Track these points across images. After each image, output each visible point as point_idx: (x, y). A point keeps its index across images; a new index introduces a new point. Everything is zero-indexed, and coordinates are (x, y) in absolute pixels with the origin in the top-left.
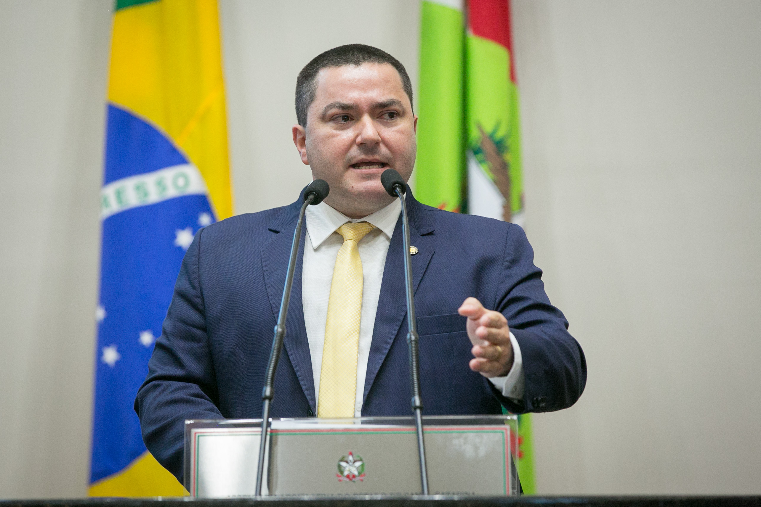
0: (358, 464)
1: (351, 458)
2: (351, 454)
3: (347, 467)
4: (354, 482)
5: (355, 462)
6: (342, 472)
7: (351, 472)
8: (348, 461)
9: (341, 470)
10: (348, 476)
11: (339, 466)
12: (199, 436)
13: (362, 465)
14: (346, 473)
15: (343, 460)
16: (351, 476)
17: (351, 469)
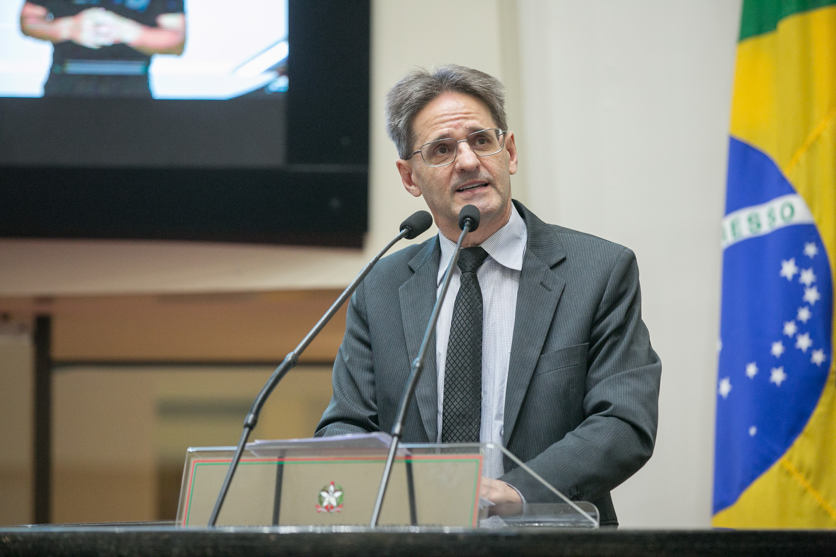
0: (338, 494)
1: (332, 488)
2: (333, 483)
3: (327, 497)
4: (331, 513)
5: (336, 491)
6: (321, 502)
7: (330, 503)
8: (329, 491)
9: (321, 499)
10: (326, 507)
11: (320, 496)
12: (196, 465)
13: (341, 496)
14: (325, 504)
15: (326, 490)
16: (329, 507)
17: (330, 500)
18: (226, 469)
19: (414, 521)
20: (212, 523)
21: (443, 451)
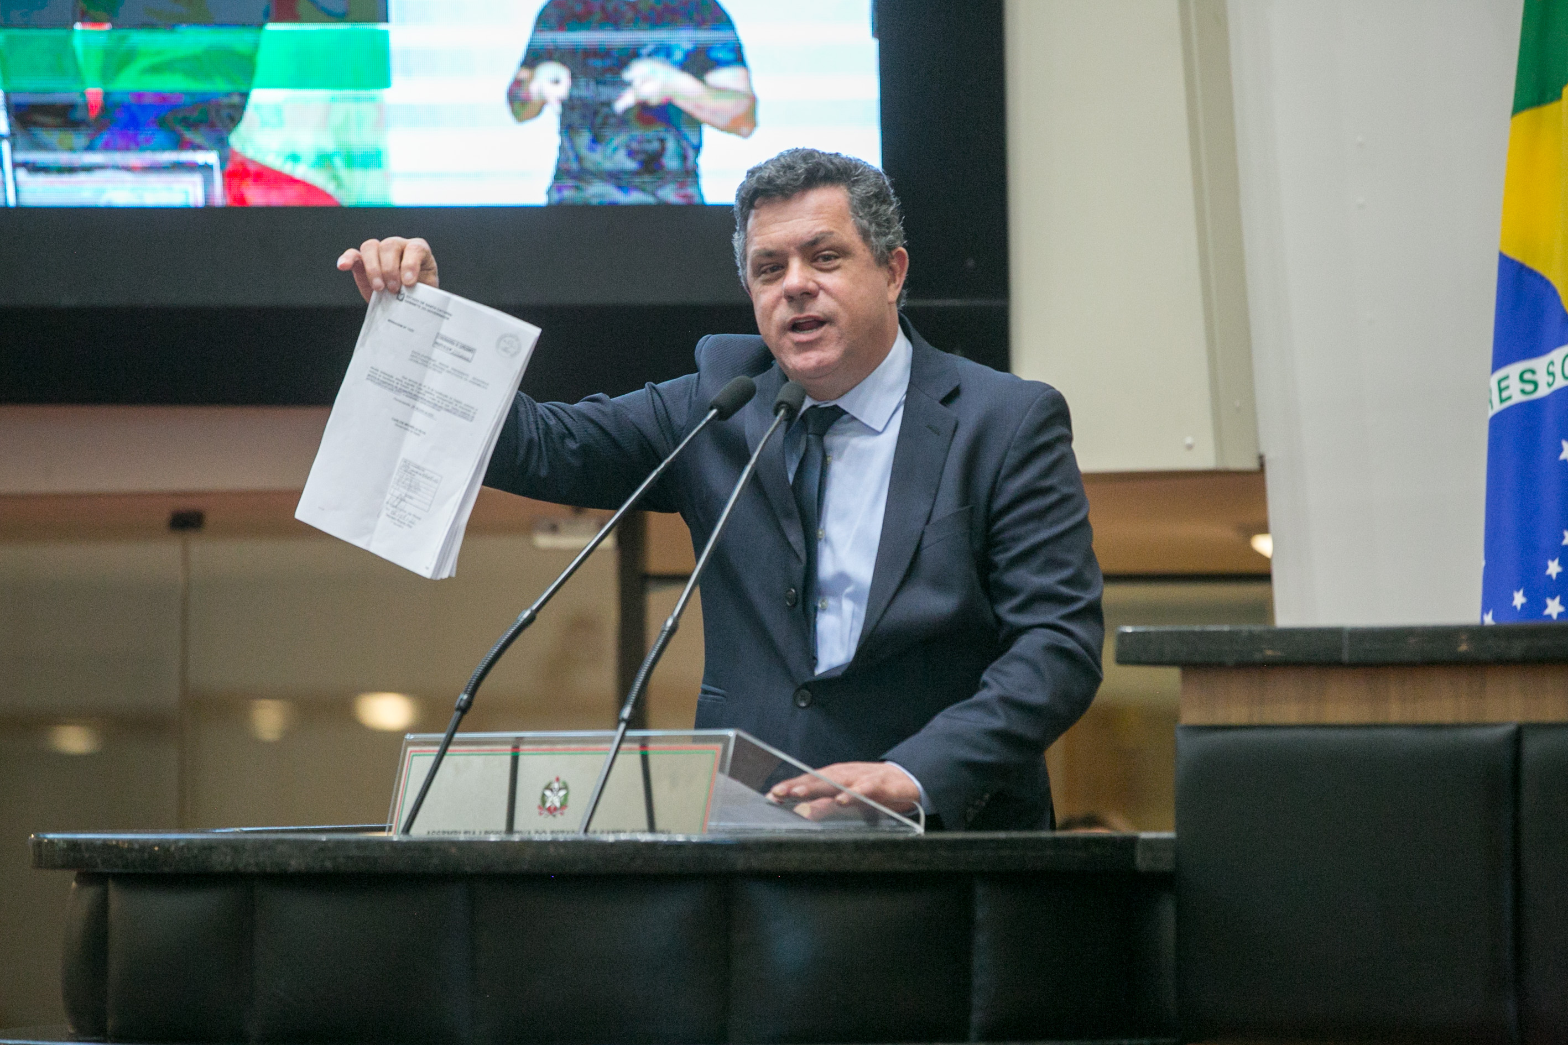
0: (562, 793)
2: (558, 780)
3: (550, 797)
5: (560, 789)
6: (544, 803)
7: (553, 804)
8: (553, 789)
9: (544, 798)
10: (549, 809)
11: (544, 795)
12: (413, 756)
13: (566, 796)
14: (548, 805)
15: (548, 787)
16: (552, 808)
17: (554, 799)
18: (430, 760)
19: (652, 828)
20: (406, 830)
21: (696, 739)
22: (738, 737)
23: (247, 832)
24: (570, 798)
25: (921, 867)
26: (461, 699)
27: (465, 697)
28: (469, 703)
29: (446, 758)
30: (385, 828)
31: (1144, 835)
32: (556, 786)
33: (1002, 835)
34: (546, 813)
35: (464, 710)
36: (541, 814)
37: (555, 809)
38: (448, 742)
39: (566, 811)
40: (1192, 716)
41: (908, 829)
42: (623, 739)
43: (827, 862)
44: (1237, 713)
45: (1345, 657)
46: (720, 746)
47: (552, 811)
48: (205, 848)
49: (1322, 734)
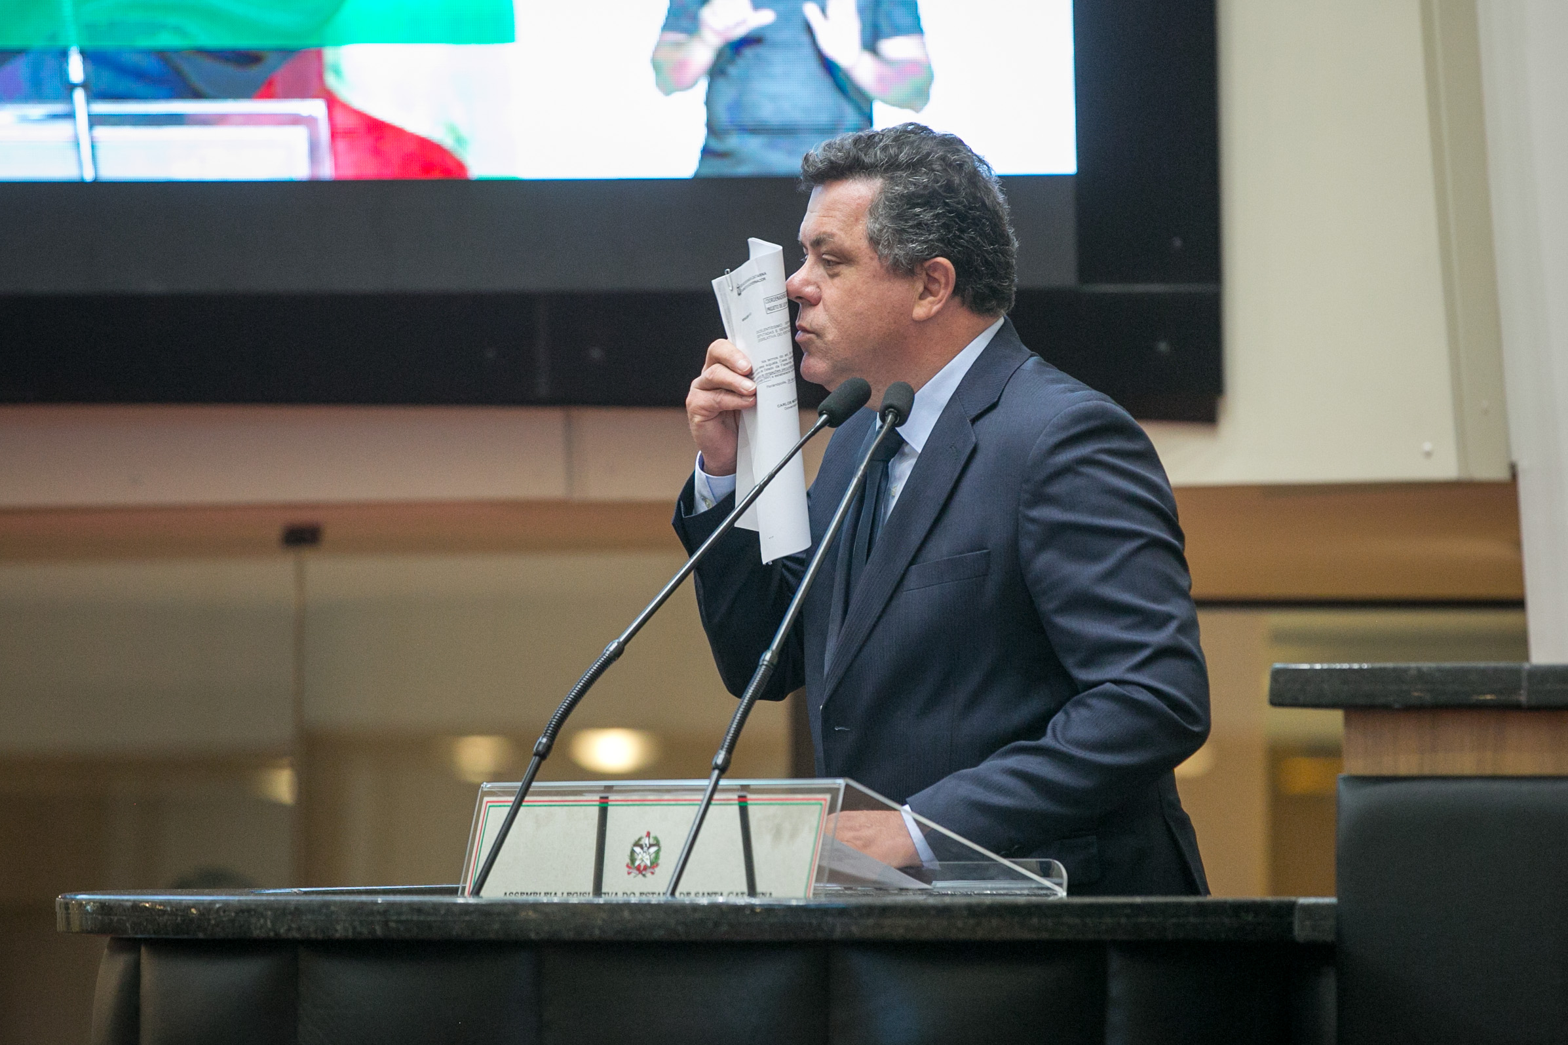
0: (654, 850)
3: (640, 854)
4: (644, 875)
5: (651, 845)
6: (633, 861)
7: (643, 862)
8: (643, 845)
9: (633, 856)
10: (638, 868)
11: (633, 852)
12: (490, 806)
13: (657, 852)
16: (642, 867)
17: (644, 858)
18: (505, 812)
19: (752, 890)
20: (473, 892)
22: (847, 786)
23: (305, 893)
24: (662, 854)
25: (1045, 936)
26: (540, 743)
27: (544, 740)
28: (549, 747)
29: (522, 809)
30: (457, 889)
31: (1302, 900)
32: (646, 841)
33: (1138, 900)
34: (635, 872)
35: (542, 756)
36: (629, 873)
37: (645, 868)
38: (525, 791)
39: (657, 870)
40: (1356, 765)
41: (1048, 892)
42: (715, 789)
43: (936, 930)
44: (1405, 762)
45: (1523, 698)
46: (828, 797)
47: (641, 870)
48: (242, 911)
49: (1496, 786)
